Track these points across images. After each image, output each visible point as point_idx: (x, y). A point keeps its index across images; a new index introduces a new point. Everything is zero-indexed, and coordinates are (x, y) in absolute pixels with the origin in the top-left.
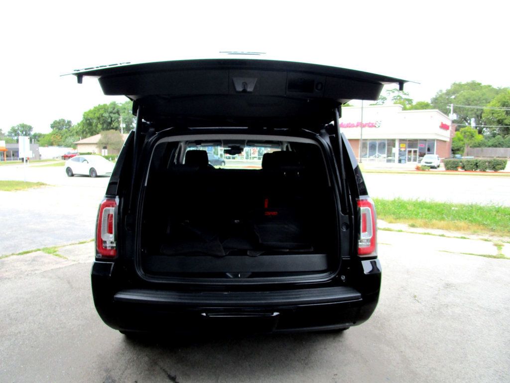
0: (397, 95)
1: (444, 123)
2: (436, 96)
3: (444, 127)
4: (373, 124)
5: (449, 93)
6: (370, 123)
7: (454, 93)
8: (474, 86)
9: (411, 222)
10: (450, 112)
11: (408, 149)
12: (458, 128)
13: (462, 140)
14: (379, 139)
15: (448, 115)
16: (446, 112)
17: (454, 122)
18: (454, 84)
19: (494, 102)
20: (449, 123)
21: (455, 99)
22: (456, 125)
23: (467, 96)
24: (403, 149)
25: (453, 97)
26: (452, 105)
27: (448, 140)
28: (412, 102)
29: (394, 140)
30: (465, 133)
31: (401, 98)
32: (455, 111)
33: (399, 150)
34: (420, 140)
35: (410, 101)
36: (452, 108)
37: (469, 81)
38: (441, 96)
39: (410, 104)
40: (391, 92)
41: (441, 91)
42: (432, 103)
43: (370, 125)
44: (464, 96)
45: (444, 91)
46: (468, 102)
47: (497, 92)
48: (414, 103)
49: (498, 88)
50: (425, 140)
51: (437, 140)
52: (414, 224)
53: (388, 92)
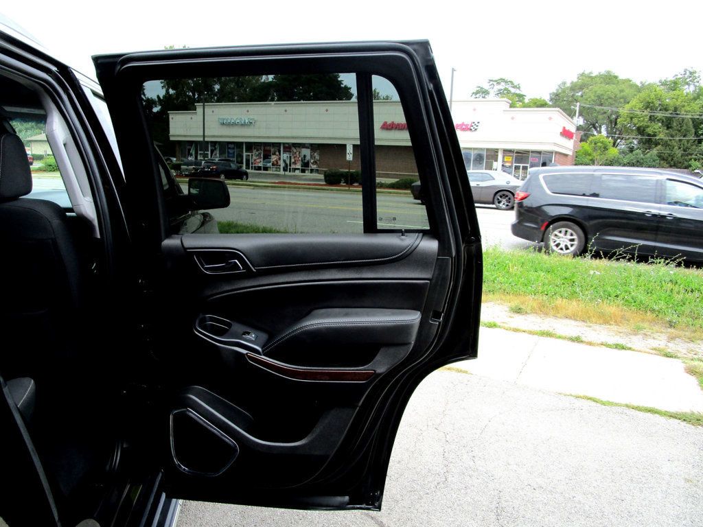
0: (503, 88)
1: (567, 128)
2: (557, 90)
3: (566, 134)
4: (467, 125)
5: (574, 88)
6: (463, 124)
7: (581, 88)
8: (609, 78)
9: (516, 302)
10: (575, 114)
11: (514, 165)
12: (584, 138)
13: (590, 155)
14: (475, 149)
15: (572, 118)
16: (571, 114)
17: (579, 128)
18: (583, 75)
19: (634, 102)
20: (573, 129)
21: (582, 96)
22: (582, 133)
23: (599, 92)
24: (507, 164)
25: (580, 94)
26: (578, 104)
27: (570, 153)
28: (524, 99)
29: (496, 151)
30: (595, 144)
31: (509, 92)
32: (581, 114)
33: (503, 165)
34: (533, 152)
35: (521, 97)
36: (577, 109)
37: (603, 72)
38: (564, 92)
39: (520, 101)
40: (495, 83)
41: (564, 83)
42: (551, 100)
43: (464, 127)
44: (596, 92)
45: (568, 85)
46: (600, 101)
47: (639, 90)
48: (526, 101)
49: (641, 83)
50: (540, 153)
51: (556, 153)
52: (521, 306)
53: (491, 83)
